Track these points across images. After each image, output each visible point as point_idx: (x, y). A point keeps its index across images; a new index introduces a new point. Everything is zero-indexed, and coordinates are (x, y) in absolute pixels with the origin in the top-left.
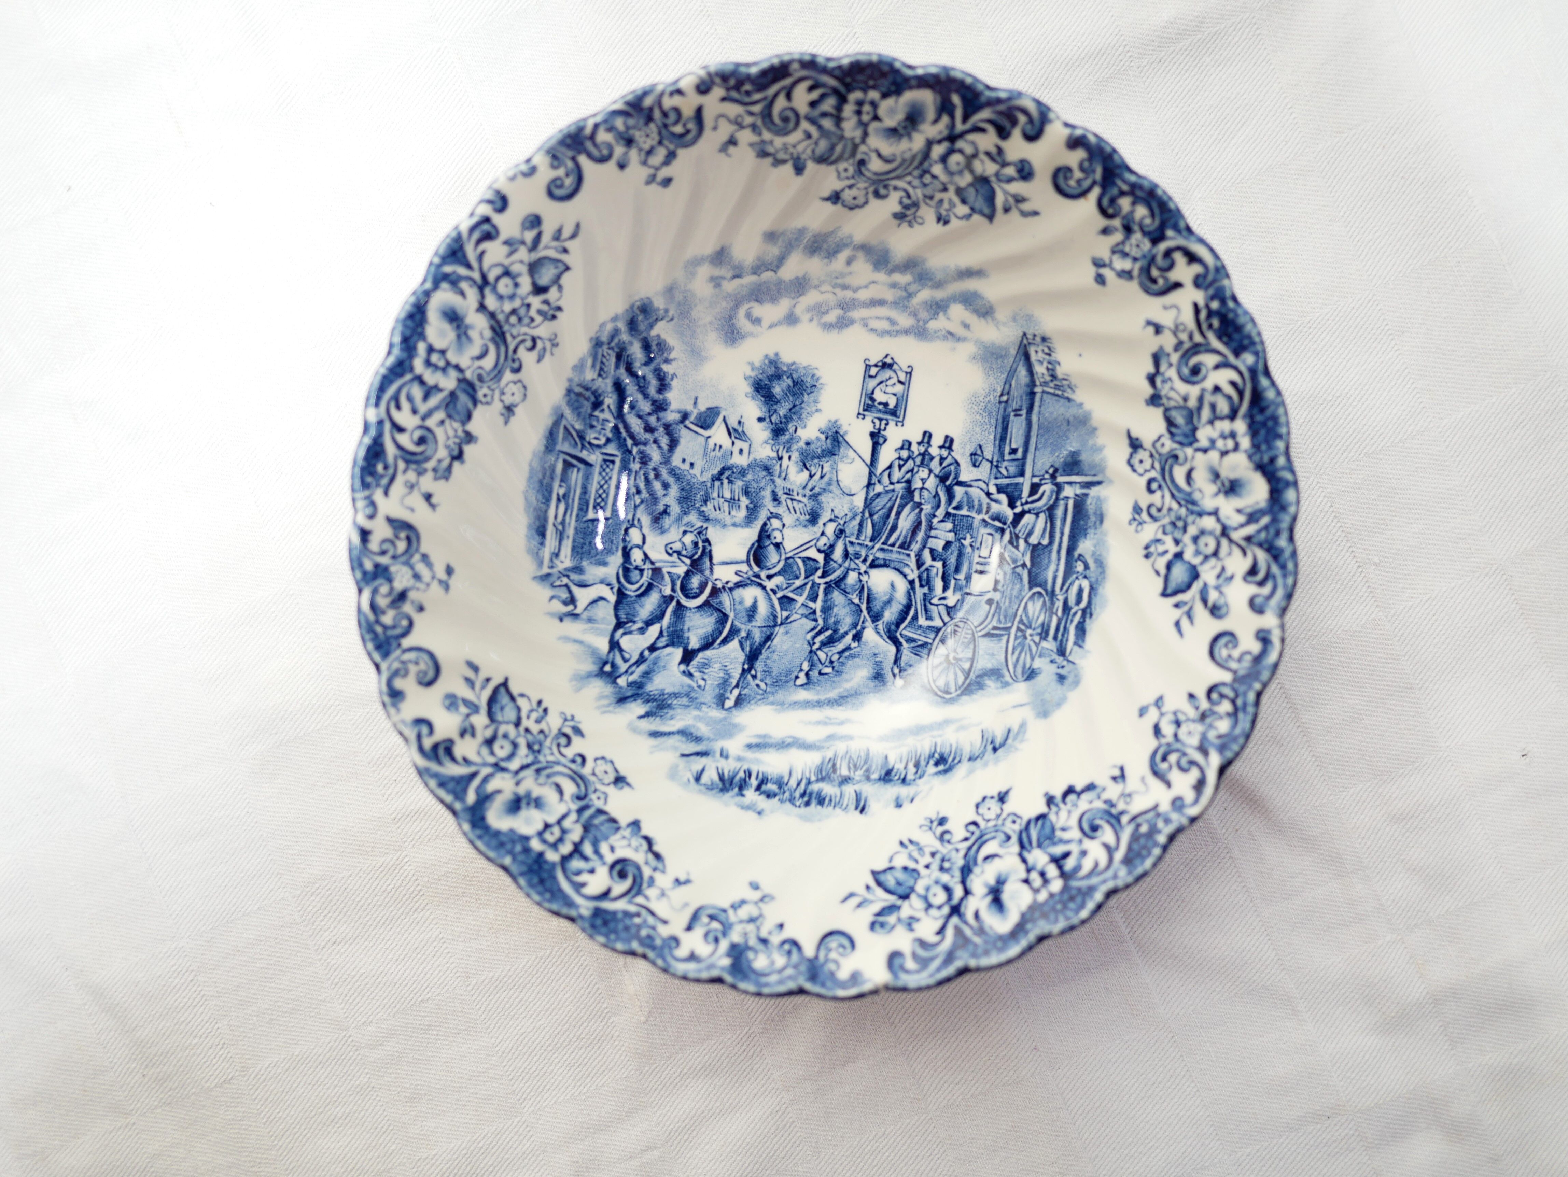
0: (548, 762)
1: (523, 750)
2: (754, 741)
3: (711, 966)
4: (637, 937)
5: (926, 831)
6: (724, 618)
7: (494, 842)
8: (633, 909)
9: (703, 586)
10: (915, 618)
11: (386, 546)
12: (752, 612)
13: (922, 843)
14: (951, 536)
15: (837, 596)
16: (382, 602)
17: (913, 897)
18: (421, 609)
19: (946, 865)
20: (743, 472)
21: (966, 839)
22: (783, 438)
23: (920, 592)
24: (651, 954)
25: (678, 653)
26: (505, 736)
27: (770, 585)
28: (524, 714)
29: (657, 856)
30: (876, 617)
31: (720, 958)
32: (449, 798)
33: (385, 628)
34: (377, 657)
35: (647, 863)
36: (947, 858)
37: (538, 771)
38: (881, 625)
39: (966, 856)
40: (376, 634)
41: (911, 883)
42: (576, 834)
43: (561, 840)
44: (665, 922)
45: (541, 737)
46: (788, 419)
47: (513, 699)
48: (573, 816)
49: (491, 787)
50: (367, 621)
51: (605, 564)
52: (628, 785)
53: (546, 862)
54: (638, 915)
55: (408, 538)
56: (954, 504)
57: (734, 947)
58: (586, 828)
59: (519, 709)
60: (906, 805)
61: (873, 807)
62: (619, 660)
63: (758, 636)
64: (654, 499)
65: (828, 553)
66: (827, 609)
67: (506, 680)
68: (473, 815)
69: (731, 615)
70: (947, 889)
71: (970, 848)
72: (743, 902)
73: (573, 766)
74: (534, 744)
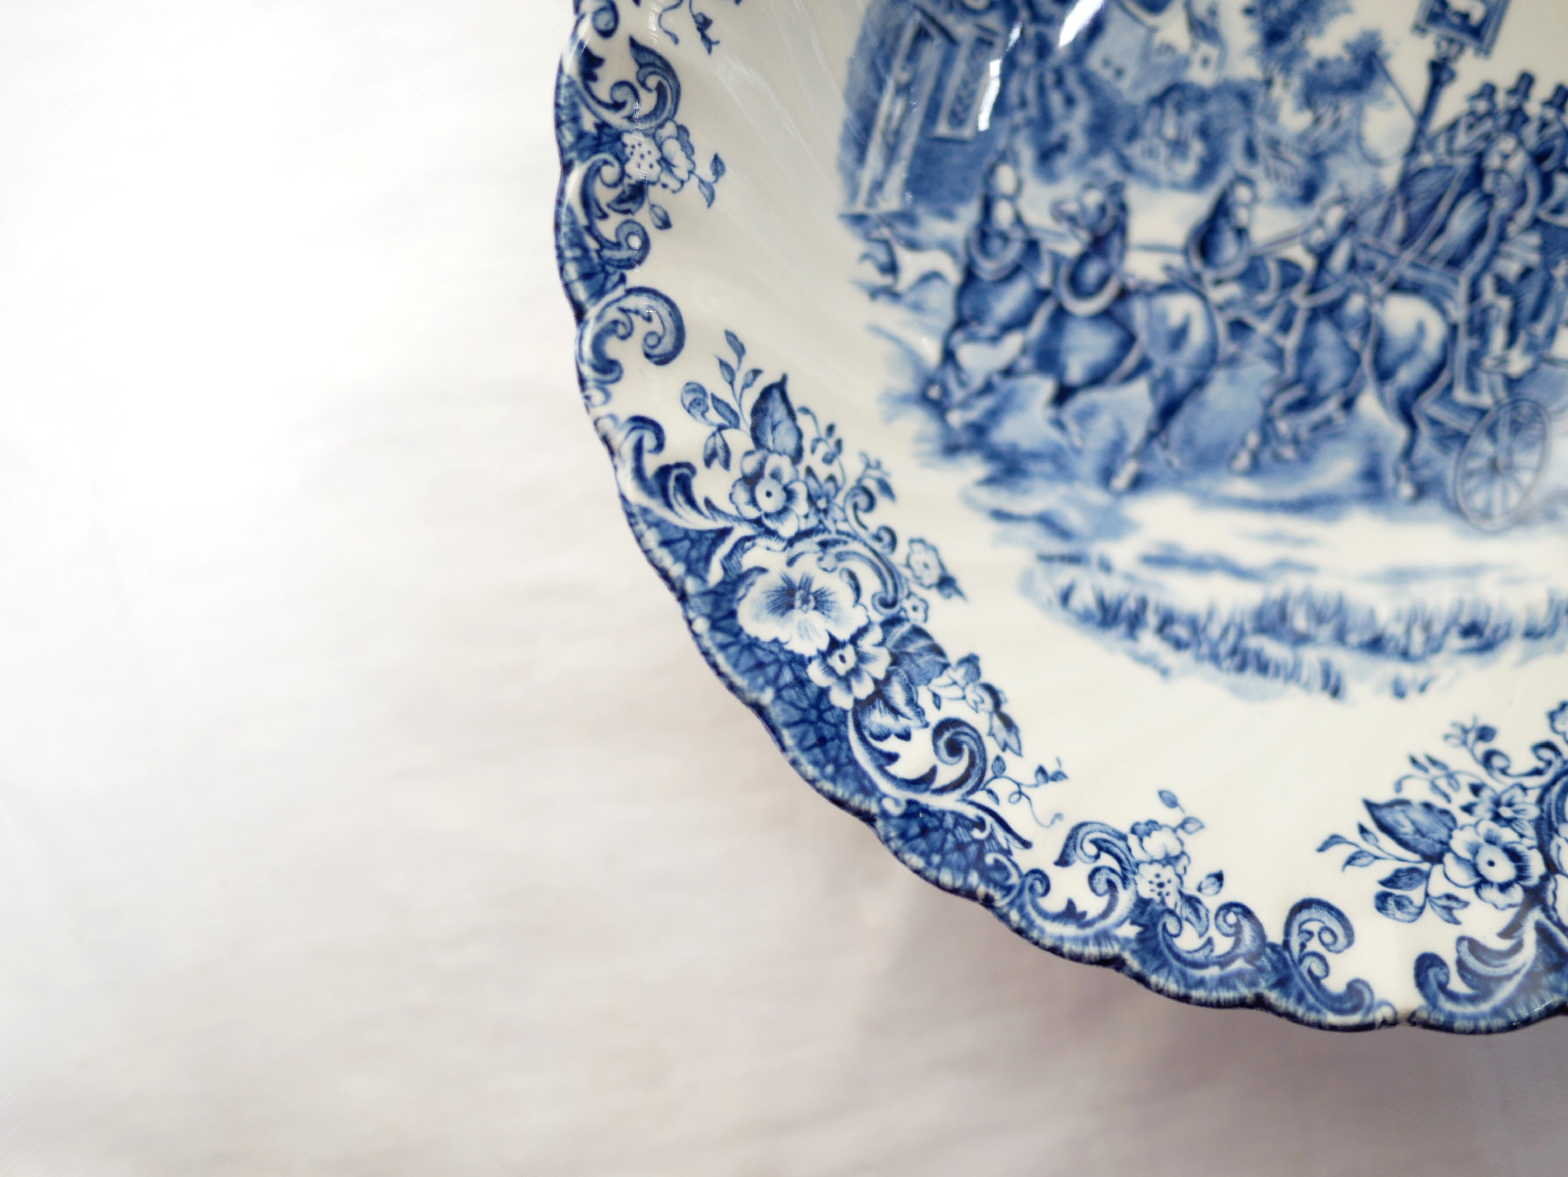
0: (839, 532)
1: (801, 506)
2: (1153, 551)
3: (1104, 937)
4: (978, 863)
5: (1456, 746)
6: (1129, 340)
7: (746, 661)
8: (972, 813)
9: (1103, 281)
10: (1449, 387)
11: (622, 95)
12: (1179, 337)
13: (1453, 766)
14: (1534, 258)
15: (1325, 332)
16: (604, 195)
17: (1448, 858)
18: (666, 224)
19: (1506, 812)
20: (1202, 97)
21: (1537, 772)
22: (1282, 49)
23: (1465, 344)
24: (1001, 901)
25: (1046, 387)
26: (775, 475)
27: (1217, 295)
28: (807, 444)
29: (1008, 724)
30: (1384, 374)
31: (1120, 924)
32: (677, 570)
33: (602, 243)
34: (581, 292)
35: (991, 734)
36: (1505, 799)
37: (824, 545)
38: (1390, 391)
39: (1540, 800)
40: (585, 250)
41: (1442, 834)
42: (878, 667)
43: (855, 672)
44: (1026, 844)
45: (830, 486)
46: (1294, 16)
47: (791, 414)
48: (876, 634)
49: (749, 560)
50: (573, 222)
51: (948, 215)
52: (959, 593)
53: (832, 708)
54: (980, 824)
55: (660, 90)
56: (1552, 202)
57: (1142, 904)
58: (896, 660)
59: (800, 435)
60: (1413, 696)
61: (1354, 688)
62: (952, 383)
63: (1182, 378)
64: (1045, 121)
65: (1323, 254)
66: (1305, 350)
67: (784, 379)
68: (716, 606)
69: (1143, 337)
70: (1513, 855)
71: (1546, 789)
72: (1152, 825)
73: (877, 546)
74: (819, 497)
